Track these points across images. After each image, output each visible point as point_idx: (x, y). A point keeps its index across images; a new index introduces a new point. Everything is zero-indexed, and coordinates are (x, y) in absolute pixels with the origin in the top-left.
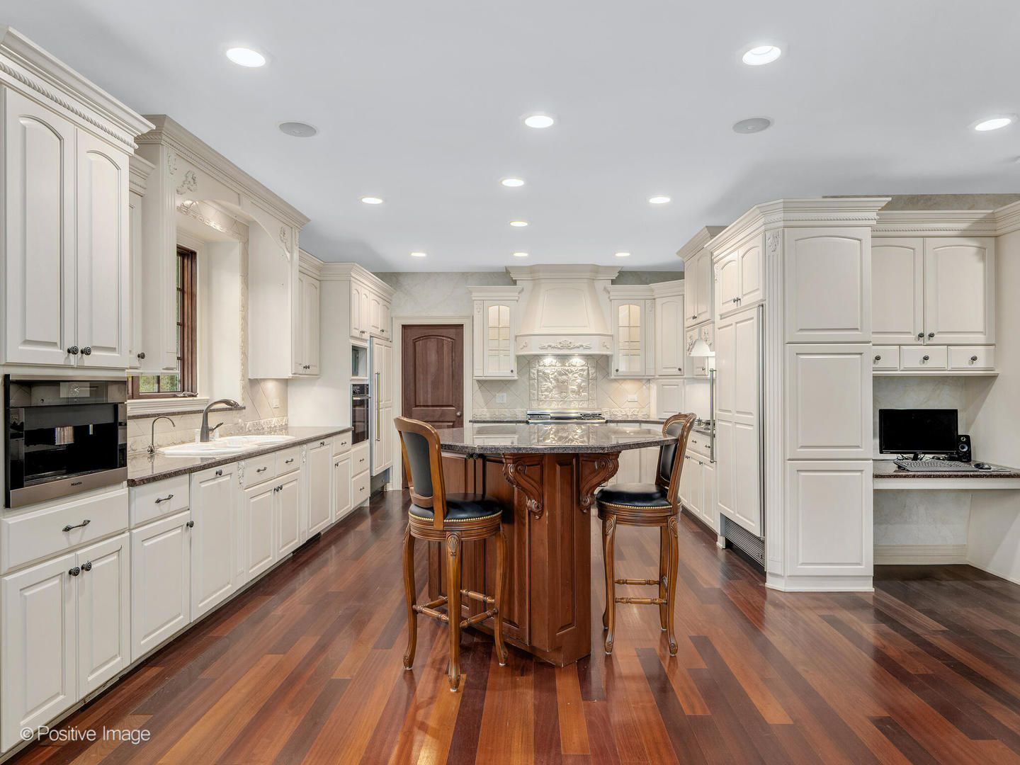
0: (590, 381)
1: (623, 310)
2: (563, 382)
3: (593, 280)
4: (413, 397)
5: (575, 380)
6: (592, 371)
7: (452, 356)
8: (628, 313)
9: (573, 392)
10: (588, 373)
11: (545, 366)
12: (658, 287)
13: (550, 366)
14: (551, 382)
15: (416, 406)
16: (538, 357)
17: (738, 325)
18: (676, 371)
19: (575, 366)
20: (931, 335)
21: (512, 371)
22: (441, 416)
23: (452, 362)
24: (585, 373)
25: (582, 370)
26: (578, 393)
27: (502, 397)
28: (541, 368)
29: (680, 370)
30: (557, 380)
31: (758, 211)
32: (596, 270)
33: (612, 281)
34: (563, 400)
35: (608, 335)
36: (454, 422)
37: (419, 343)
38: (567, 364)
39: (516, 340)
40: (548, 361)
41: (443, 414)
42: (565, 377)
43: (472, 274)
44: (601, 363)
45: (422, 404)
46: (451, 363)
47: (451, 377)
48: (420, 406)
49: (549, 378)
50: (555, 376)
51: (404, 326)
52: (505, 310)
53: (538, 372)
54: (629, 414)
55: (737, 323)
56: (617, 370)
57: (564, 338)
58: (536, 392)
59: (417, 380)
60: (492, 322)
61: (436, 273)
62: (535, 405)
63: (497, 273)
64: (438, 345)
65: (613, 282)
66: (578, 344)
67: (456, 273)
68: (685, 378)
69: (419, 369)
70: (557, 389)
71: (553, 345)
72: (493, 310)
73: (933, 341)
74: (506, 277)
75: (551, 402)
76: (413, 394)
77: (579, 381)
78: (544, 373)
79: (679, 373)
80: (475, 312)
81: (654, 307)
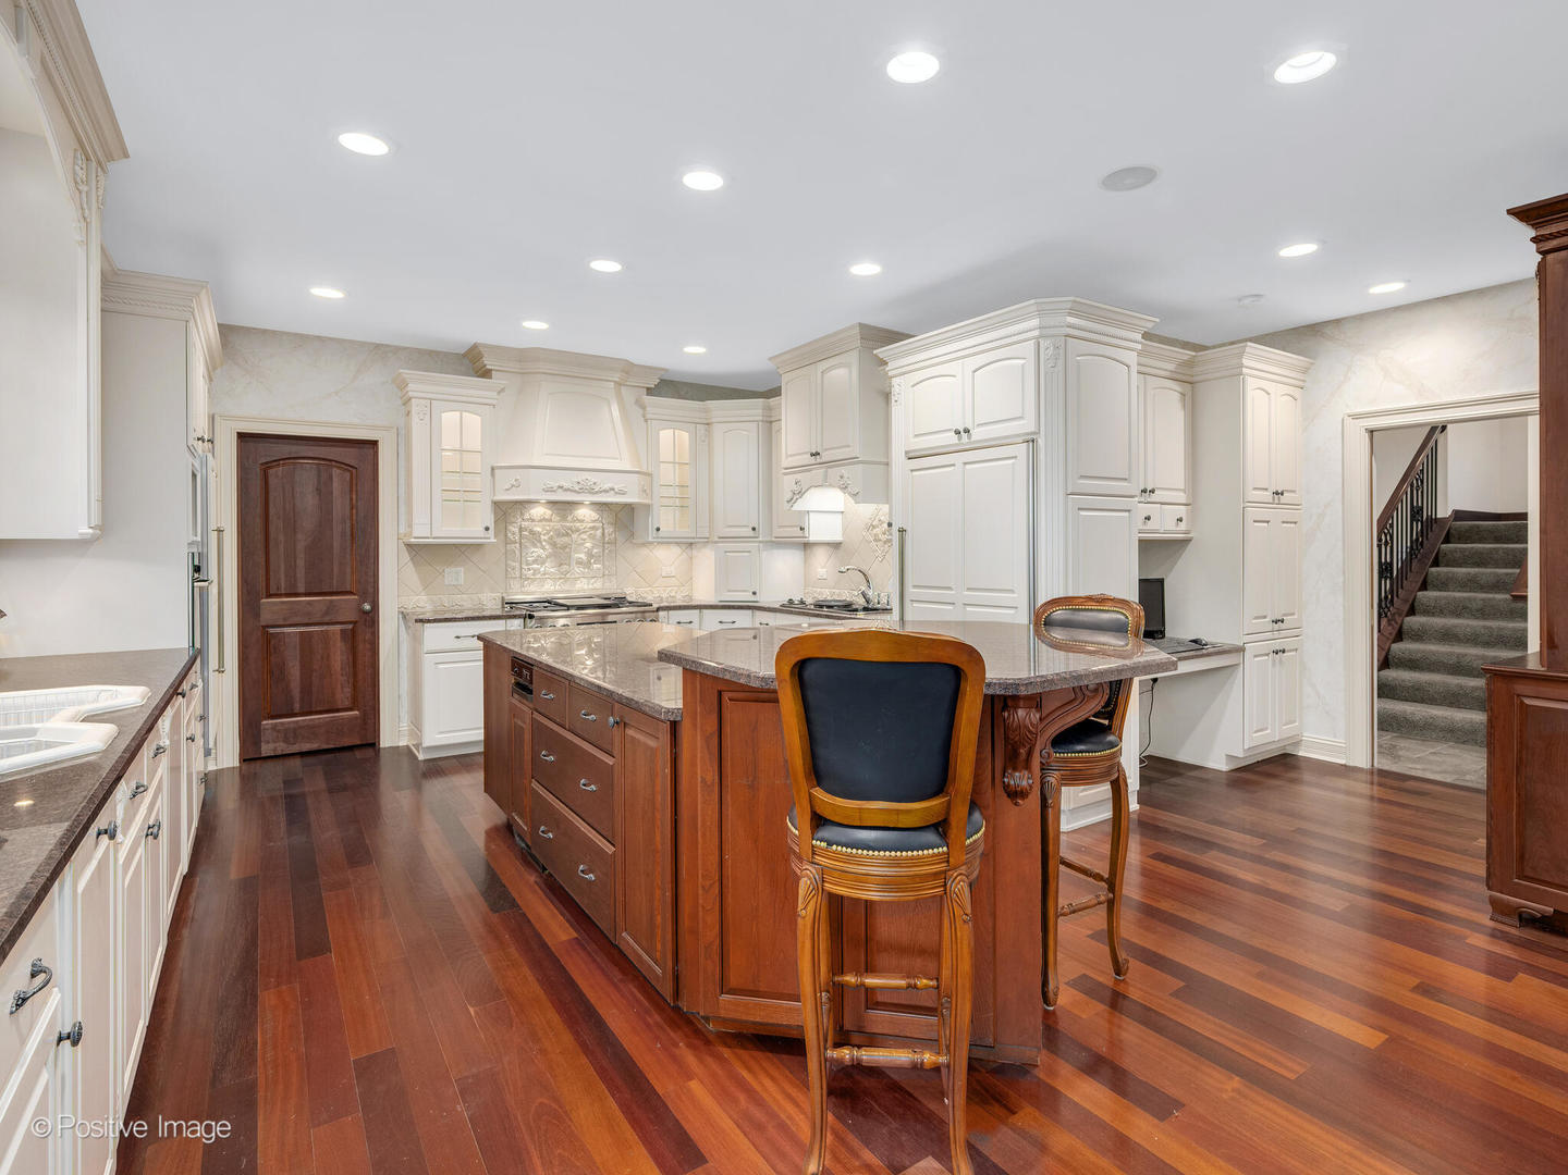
0: (606, 546)
1: (666, 435)
2: (564, 547)
3: (620, 385)
4: (262, 580)
5: (583, 544)
6: (609, 530)
7: (351, 499)
8: (672, 441)
9: (580, 563)
10: (603, 534)
11: (533, 521)
12: (717, 406)
13: (540, 521)
14: (543, 548)
15: (269, 596)
16: (523, 505)
17: (968, 466)
18: (748, 532)
19: (582, 521)
20: (1152, 491)
21: (487, 529)
22: (327, 613)
23: (352, 509)
24: (599, 532)
25: (593, 528)
26: (588, 565)
27: (456, 575)
28: (525, 524)
29: (754, 529)
30: (554, 545)
31: (1034, 308)
32: (629, 369)
33: (648, 389)
34: (564, 577)
35: (644, 474)
36: (355, 623)
37: (276, 474)
38: (569, 518)
39: (493, 474)
40: (538, 511)
41: (331, 607)
42: (566, 539)
43: (397, 350)
44: (625, 519)
45: (283, 592)
46: (348, 512)
47: (348, 537)
48: (280, 595)
49: (541, 542)
50: (552, 537)
51: (242, 436)
52: (473, 421)
53: (520, 532)
54: (664, 596)
55: (965, 464)
56: (658, 529)
57: (586, 475)
58: (517, 565)
59: (272, 544)
60: (449, 440)
61: (319, 338)
62: (515, 585)
63: (446, 354)
64: (319, 476)
65: (650, 392)
66: (606, 486)
67: (363, 344)
68: (760, 542)
69: (276, 524)
70: (553, 558)
71: (566, 485)
72: (449, 418)
73: (1154, 497)
74: (473, 363)
75: (543, 580)
76: (262, 572)
77: (588, 545)
78: (531, 532)
79: (752, 533)
80: (415, 419)
81: (709, 434)
